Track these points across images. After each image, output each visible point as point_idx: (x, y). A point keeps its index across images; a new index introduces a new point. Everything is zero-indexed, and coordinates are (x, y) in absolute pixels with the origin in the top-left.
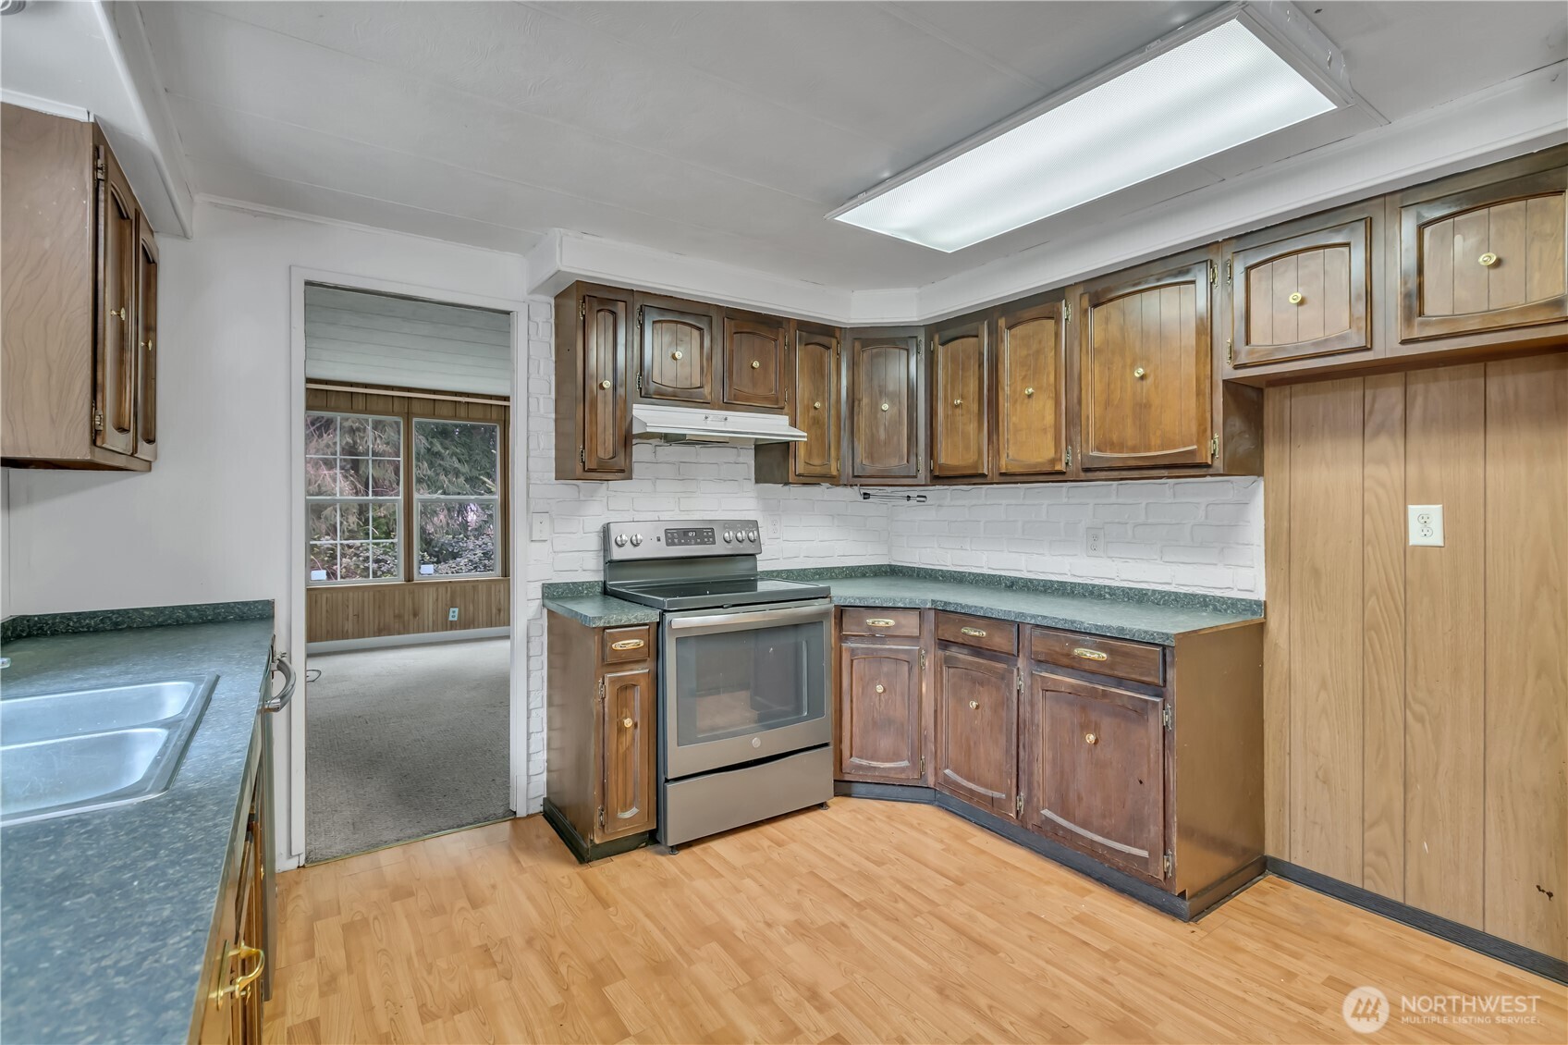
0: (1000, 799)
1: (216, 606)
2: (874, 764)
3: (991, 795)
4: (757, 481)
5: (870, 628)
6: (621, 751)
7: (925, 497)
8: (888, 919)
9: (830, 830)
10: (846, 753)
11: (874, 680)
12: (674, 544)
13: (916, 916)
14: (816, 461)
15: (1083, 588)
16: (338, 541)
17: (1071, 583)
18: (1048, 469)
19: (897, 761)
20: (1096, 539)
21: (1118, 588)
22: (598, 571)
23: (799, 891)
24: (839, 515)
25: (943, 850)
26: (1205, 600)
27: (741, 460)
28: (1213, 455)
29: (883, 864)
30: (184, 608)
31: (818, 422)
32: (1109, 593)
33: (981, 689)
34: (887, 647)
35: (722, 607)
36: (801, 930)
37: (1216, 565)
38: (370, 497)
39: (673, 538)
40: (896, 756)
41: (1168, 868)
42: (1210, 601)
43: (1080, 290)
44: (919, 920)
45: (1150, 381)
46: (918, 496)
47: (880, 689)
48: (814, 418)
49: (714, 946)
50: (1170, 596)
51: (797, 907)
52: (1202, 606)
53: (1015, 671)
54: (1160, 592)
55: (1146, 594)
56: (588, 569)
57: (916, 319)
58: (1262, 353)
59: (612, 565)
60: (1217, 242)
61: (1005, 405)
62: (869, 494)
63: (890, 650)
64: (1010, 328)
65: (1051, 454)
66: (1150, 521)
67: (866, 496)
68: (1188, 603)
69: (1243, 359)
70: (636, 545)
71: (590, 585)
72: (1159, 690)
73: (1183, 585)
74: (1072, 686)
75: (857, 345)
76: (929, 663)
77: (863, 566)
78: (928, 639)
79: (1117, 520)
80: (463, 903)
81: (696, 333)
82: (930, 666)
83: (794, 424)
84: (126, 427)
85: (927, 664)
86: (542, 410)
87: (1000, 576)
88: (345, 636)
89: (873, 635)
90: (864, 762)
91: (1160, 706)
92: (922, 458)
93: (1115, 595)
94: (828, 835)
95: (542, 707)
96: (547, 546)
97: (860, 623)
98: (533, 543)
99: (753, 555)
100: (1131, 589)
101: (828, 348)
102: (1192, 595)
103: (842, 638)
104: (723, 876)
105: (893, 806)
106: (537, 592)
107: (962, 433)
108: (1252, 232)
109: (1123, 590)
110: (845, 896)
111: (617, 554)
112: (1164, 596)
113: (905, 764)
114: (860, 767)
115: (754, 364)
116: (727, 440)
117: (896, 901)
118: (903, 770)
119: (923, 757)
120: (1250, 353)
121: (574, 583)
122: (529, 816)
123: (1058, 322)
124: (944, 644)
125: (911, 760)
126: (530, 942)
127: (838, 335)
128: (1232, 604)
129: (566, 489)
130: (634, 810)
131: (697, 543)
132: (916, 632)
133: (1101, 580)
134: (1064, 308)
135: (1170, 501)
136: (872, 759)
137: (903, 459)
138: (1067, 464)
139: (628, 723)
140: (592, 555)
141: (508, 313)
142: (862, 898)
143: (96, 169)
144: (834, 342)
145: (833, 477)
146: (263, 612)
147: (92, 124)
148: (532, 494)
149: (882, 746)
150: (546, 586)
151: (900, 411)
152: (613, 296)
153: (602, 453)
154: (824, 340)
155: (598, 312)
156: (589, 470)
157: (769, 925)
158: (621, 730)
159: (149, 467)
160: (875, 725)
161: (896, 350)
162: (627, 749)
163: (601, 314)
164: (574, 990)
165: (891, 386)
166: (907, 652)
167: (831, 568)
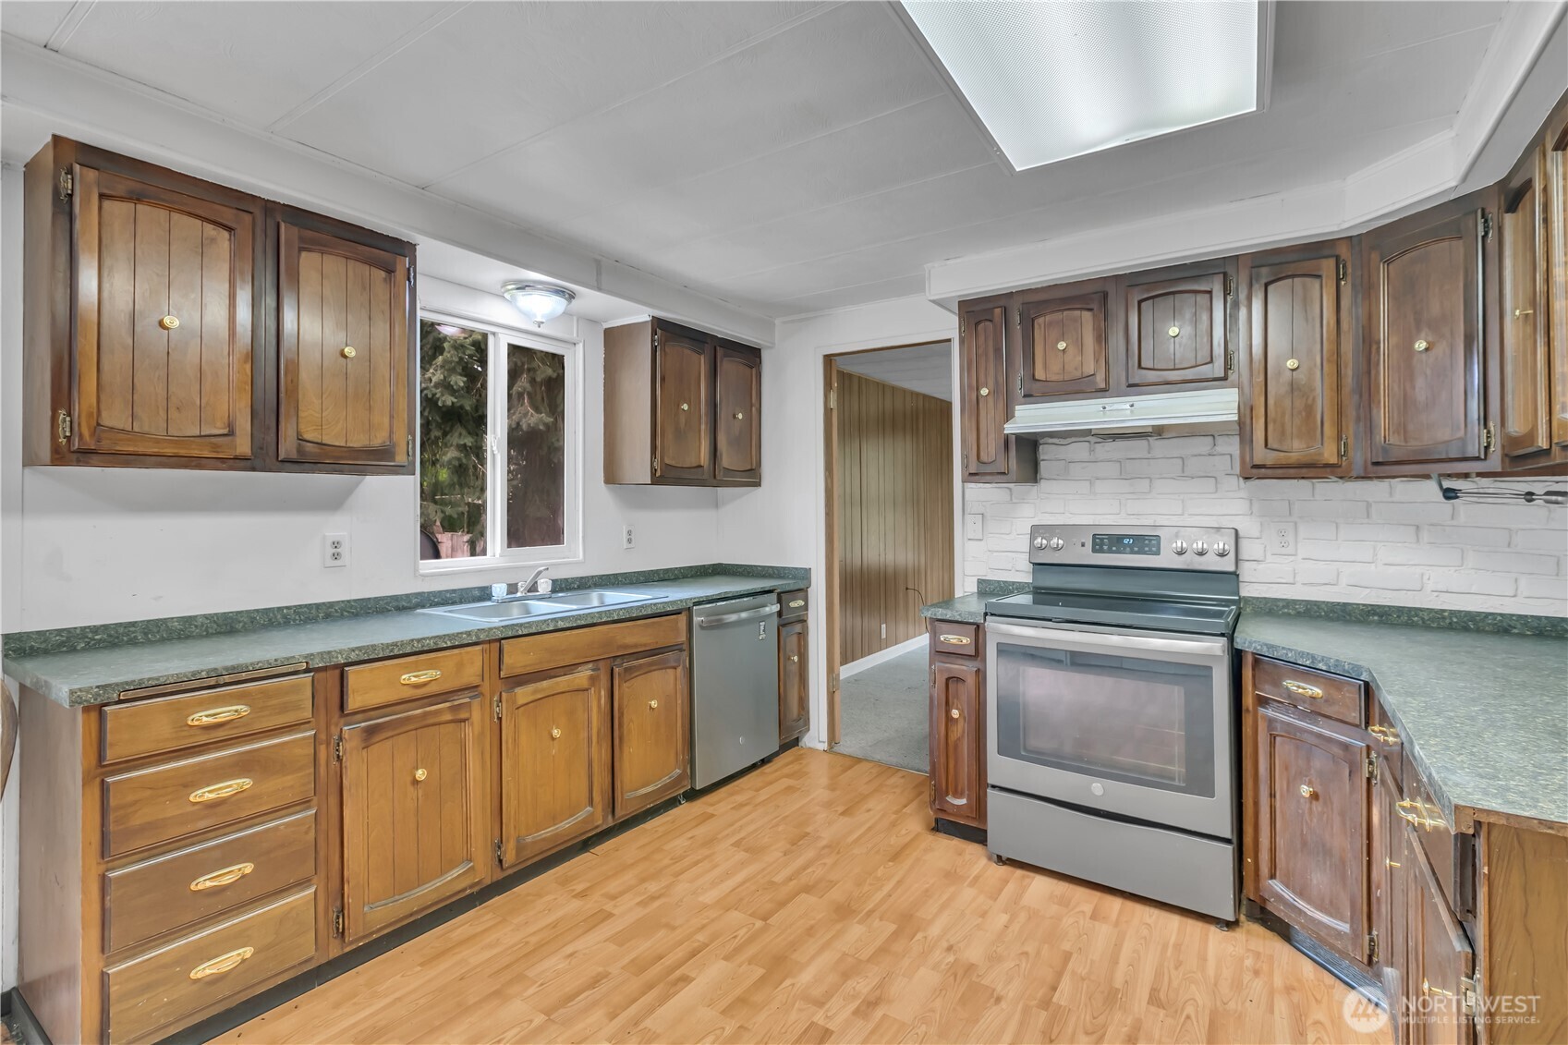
1: (784, 569)
2: (1301, 904)
4: (1241, 478)
5: (1290, 694)
6: (952, 739)
10: (1264, 868)
11: (1300, 776)
12: (1101, 551)
14: (1296, 444)
19: (1335, 918)
22: (1027, 572)
23: (1024, 953)
24: (1431, 525)
34: (1316, 729)
36: (961, 972)
39: (1102, 544)
40: (1331, 908)
46: (1547, 493)
47: (1305, 790)
49: (891, 928)
51: (995, 959)
56: (1017, 569)
59: (1035, 568)
62: (1459, 491)
63: (1321, 735)
67: (1452, 494)
70: (1056, 549)
71: (1020, 584)
76: (1379, 776)
81: (1088, 315)
84: (702, 464)
85: (1376, 777)
89: (1293, 702)
90: (1289, 895)
92: (1494, 424)
96: (980, 544)
97: (1274, 682)
98: (968, 541)
101: (1318, 276)
103: (1258, 701)
104: (995, 899)
106: (973, 584)
111: (1043, 558)
113: (1345, 927)
114: (1282, 899)
115: (1172, 331)
118: (1339, 934)
119: (1375, 933)
121: (1005, 582)
125: (1354, 924)
127: (1343, 250)
129: (998, 492)
130: (963, 801)
131: (1132, 552)
132: (1353, 716)
136: (1301, 894)
137: (1457, 429)
139: (955, 713)
140: (1021, 557)
141: (950, 341)
143: (653, 341)
146: (805, 574)
147: (652, 321)
148: (967, 496)
149: (1315, 882)
150: (980, 582)
151: (1452, 347)
152: (990, 305)
153: (984, 457)
154: (1307, 266)
155: (977, 324)
156: (970, 474)
157: (950, 949)
158: (949, 719)
159: (758, 484)
160: (1304, 844)
161: (1445, 244)
162: (959, 739)
163: (981, 325)
164: (795, 881)
165: (1435, 309)
166: (1346, 747)
167: (1410, 609)
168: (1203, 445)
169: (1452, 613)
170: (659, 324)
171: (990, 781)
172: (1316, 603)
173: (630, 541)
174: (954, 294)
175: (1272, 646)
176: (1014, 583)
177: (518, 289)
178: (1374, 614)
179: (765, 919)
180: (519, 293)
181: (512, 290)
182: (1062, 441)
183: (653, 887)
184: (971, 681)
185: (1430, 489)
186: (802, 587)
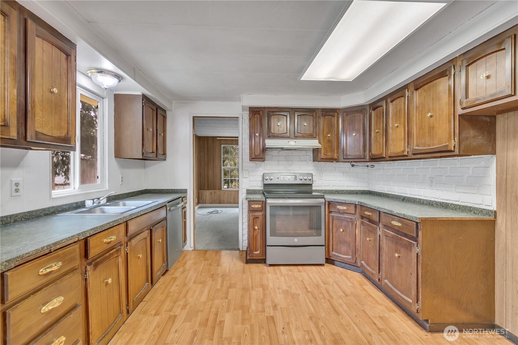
0: (374, 273)
1: (177, 189)
2: (340, 255)
3: (372, 272)
4: (313, 161)
5: (338, 209)
6: (255, 235)
7: (374, 166)
8: (313, 297)
9: (318, 272)
10: (331, 250)
11: (340, 227)
13: (323, 299)
14: (329, 154)
15: (426, 202)
16: (230, 178)
17: (423, 199)
18: (401, 154)
19: (348, 256)
20: (432, 182)
21: (439, 202)
22: (262, 187)
23: (294, 284)
24: (346, 172)
25: (351, 286)
26: (470, 209)
27: (308, 154)
28: (454, 147)
29: (326, 284)
30: (171, 189)
31: (330, 141)
32: (435, 204)
33: (371, 234)
34: (344, 216)
35: (284, 198)
36: (286, 292)
37: (476, 194)
38: (237, 167)
39: (283, 178)
40: (347, 254)
41: (418, 308)
42: (472, 209)
43: (412, 84)
44: (323, 300)
45: (434, 117)
46: (371, 166)
47: (341, 230)
48: (328, 140)
49: (261, 289)
50: (457, 206)
51: (290, 287)
52: (469, 211)
53: (378, 228)
54: (454, 205)
55: (448, 205)
56: (258, 186)
57: (363, 103)
58: (471, 102)
59: (265, 185)
60: (457, 57)
61: (390, 131)
62: (354, 165)
63: (345, 217)
64: (392, 102)
65: (403, 149)
66: (451, 175)
67: (353, 166)
68: (464, 210)
69: (464, 105)
70: (271, 180)
71: (259, 190)
72: (416, 239)
73: (463, 202)
74: (392, 235)
75: (345, 114)
76: (359, 223)
77: (357, 190)
78: (357, 215)
79: (439, 175)
80: (216, 265)
81: (285, 117)
82: (359, 224)
83: (320, 143)
84: (154, 152)
85: (358, 224)
86: (246, 143)
87: (400, 196)
88: (231, 203)
89: (339, 212)
90: (337, 254)
91: (416, 245)
92: (367, 152)
93: (437, 205)
94: (317, 273)
95: (246, 222)
96: (248, 179)
97: (335, 207)
98: (244, 178)
99: (312, 184)
100: (443, 203)
101: (334, 116)
102: (465, 206)
103: (330, 212)
104: (277, 275)
105: (346, 271)
106: (245, 191)
107: (379, 142)
108: (469, 50)
109: (440, 203)
110: (306, 288)
111: (266, 182)
112: (455, 206)
113: (350, 257)
114: (335, 255)
115: (305, 124)
116: (298, 148)
117: (320, 294)
118: (349, 259)
119: (356, 256)
120: (467, 102)
121: (255, 190)
122: (243, 251)
123: (405, 98)
124: (362, 217)
125: (352, 256)
126: (222, 276)
127: (338, 111)
128: (481, 211)
129: (253, 164)
130: (258, 252)
132: (353, 212)
133: (434, 199)
134: (407, 92)
135: (459, 166)
136: (339, 253)
137: (361, 152)
138: (408, 152)
139: (256, 228)
140: (260, 182)
141: (238, 117)
142: (311, 290)
143: (143, 103)
144: (336, 114)
145: (336, 159)
146: (185, 191)
147: (142, 95)
148: (243, 165)
149: (343, 249)
150: (247, 190)
151: (360, 136)
152: (259, 110)
153: (256, 154)
154: (332, 114)
155: (255, 115)
156: (253, 158)
157: (278, 288)
158: (254, 229)
159: (165, 160)
160: (340, 242)
161: (359, 114)
162: (257, 235)
163: (255, 116)
164: (224, 287)
165: (357, 127)
166: (351, 219)
167: (343, 190)
168: (304, 153)
169: (349, 190)
170: (144, 97)
171: (268, 244)
172: (326, 190)
173: (122, 181)
174: (248, 105)
175: (335, 199)
176: (257, 190)
177: (98, 72)
178: (337, 192)
179: (227, 298)
180: (99, 75)
181: (95, 72)
182: (271, 150)
183: (181, 303)
184: (261, 218)
185: (349, 165)
186: (185, 196)
